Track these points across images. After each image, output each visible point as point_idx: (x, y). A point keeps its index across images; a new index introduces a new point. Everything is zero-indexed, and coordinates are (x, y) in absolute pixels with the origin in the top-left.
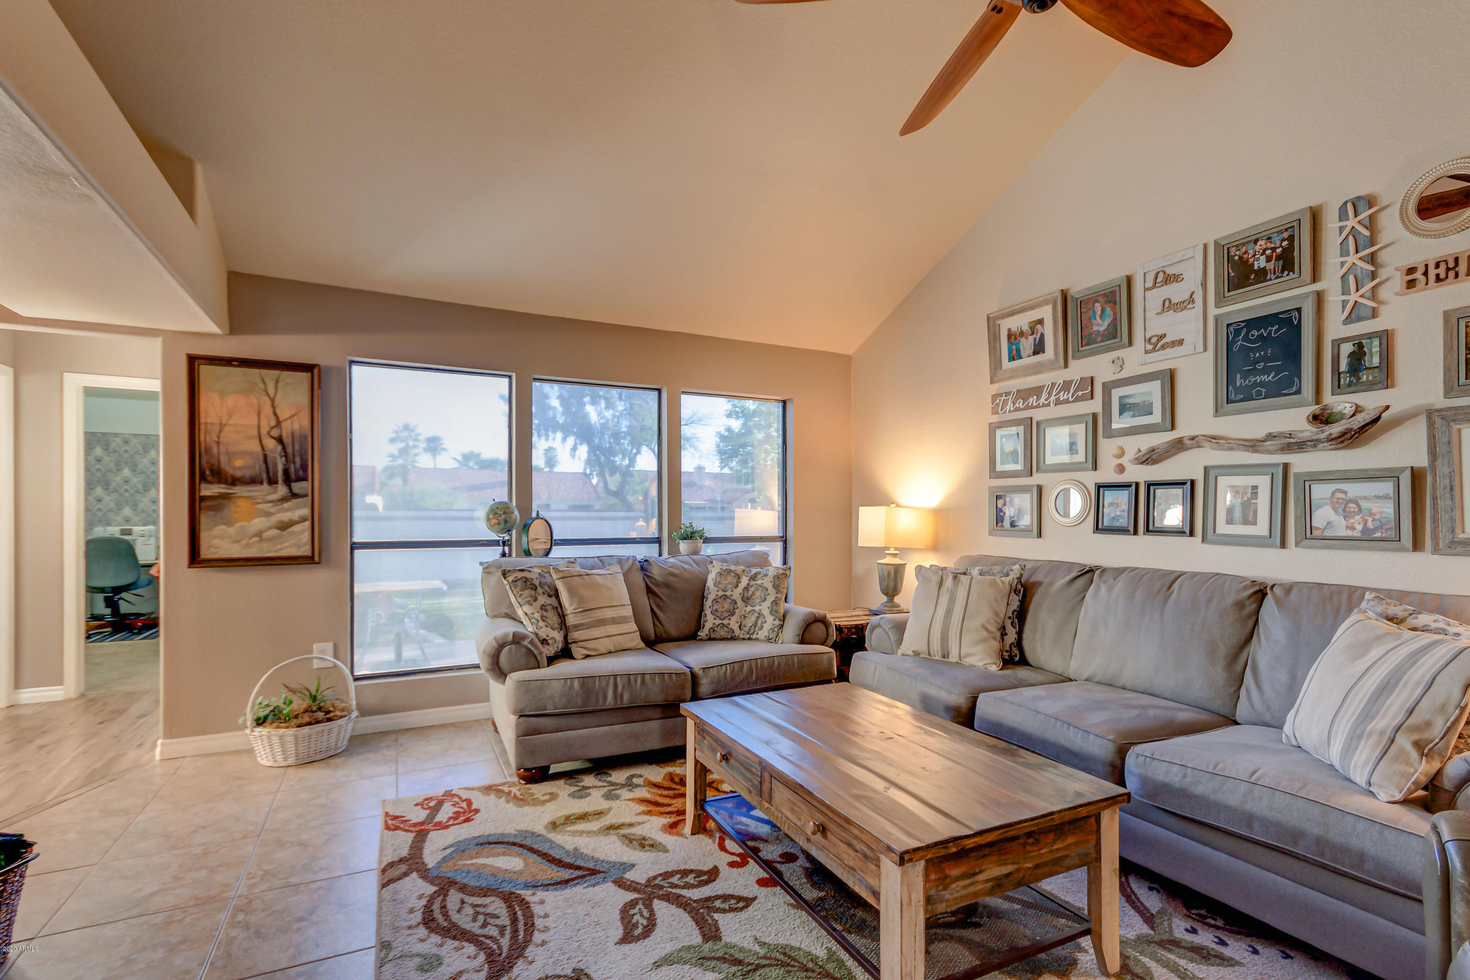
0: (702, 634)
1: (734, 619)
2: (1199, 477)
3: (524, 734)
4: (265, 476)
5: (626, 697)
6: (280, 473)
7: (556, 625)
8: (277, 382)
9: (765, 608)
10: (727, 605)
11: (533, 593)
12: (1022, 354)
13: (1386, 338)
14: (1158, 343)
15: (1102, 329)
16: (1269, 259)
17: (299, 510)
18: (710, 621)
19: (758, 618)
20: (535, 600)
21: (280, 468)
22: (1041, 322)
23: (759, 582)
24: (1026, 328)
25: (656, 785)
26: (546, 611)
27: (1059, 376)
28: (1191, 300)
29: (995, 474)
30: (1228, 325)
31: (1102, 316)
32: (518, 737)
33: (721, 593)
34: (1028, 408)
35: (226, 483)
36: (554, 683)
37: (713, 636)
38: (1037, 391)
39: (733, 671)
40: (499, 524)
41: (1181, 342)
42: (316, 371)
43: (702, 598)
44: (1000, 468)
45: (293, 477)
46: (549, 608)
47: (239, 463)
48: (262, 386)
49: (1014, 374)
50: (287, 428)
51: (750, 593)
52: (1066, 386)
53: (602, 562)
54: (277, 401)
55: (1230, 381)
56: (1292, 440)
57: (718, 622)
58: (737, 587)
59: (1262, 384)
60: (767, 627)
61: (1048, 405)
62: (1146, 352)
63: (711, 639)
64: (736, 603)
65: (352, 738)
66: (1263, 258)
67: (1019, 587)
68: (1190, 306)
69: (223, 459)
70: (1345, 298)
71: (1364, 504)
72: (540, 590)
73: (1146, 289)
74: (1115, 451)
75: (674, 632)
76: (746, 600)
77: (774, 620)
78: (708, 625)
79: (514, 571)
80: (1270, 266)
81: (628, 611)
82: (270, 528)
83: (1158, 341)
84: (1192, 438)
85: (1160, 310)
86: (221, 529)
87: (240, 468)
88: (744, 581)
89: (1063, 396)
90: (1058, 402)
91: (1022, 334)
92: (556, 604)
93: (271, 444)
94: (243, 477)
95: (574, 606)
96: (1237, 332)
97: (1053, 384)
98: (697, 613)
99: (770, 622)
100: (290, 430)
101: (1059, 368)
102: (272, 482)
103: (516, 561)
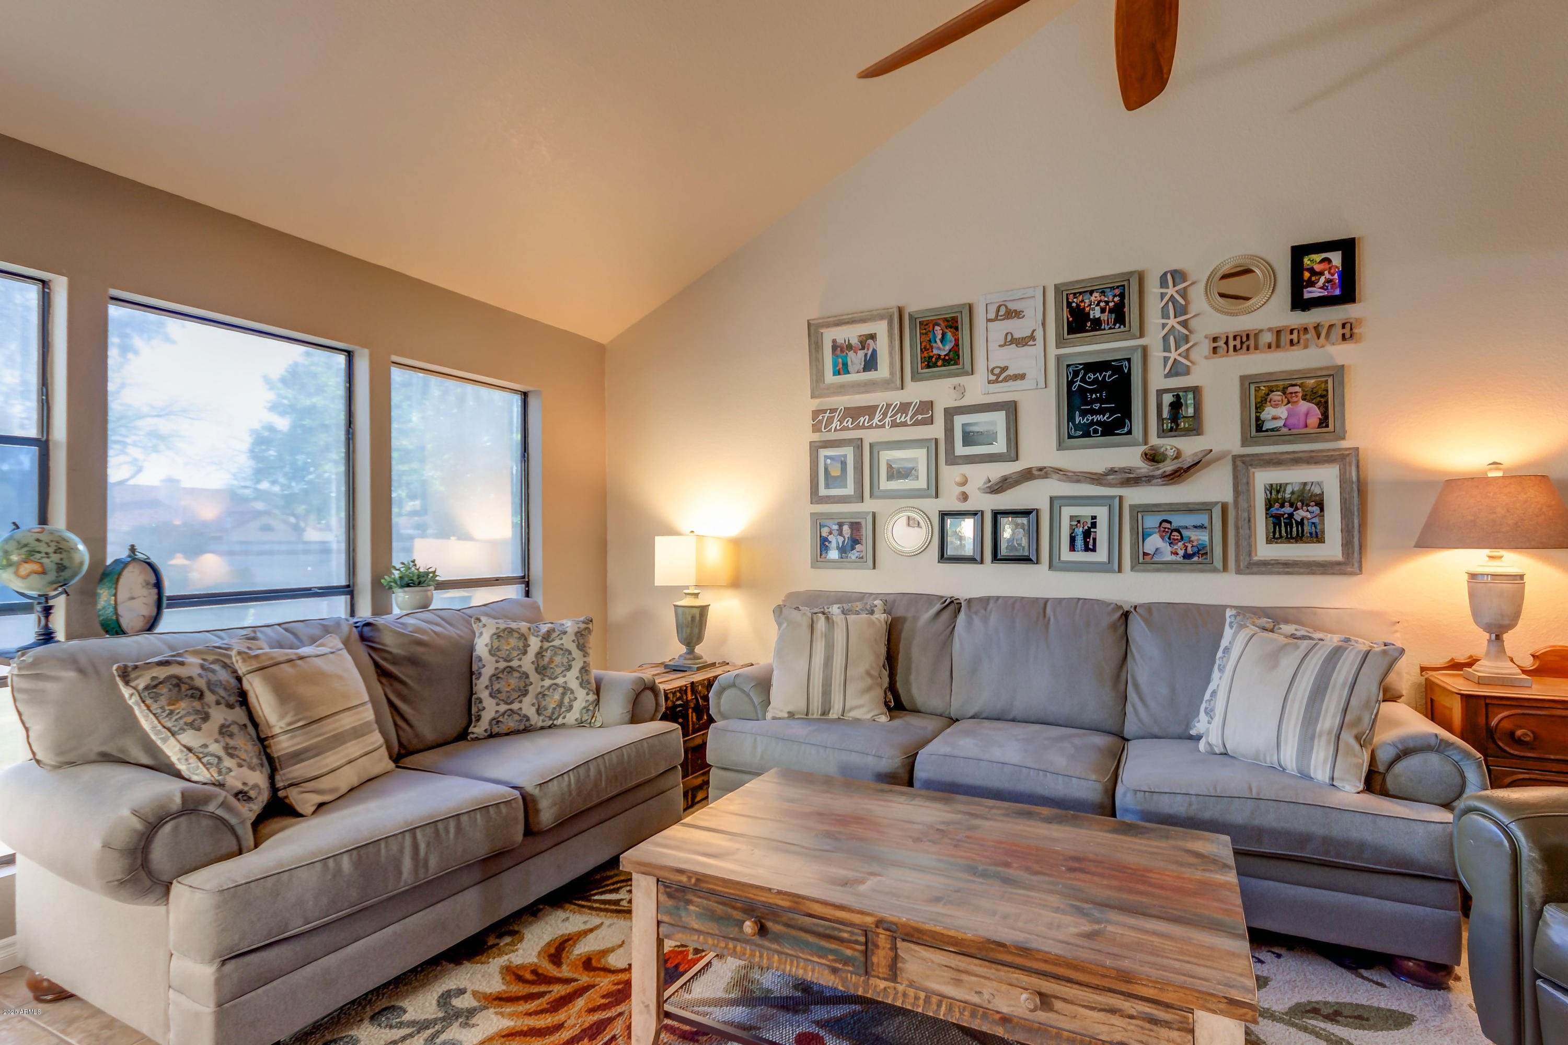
0: (478, 729)
1: (528, 700)
2: (1044, 507)
3: (236, 994)
7: (255, 761)
9: (571, 679)
10: (514, 681)
11: (197, 705)
12: (850, 369)
13: (1196, 391)
14: (1000, 375)
15: (943, 353)
16: (1103, 311)
18: (490, 708)
19: (564, 694)
20: (204, 718)
22: (873, 337)
23: (557, 643)
24: (855, 341)
25: (501, 999)
26: (231, 735)
27: (896, 397)
28: (1032, 337)
29: (815, 497)
30: (1068, 366)
31: (942, 340)
32: (221, 1004)
33: (502, 665)
34: (858, 427)
36: (303, 874)
37: (496, 730)
38: (870, 410)
41: (1022, 377)
43: (471, 675)
44: (823, 491)
46: (234, 729)
49: (841, 389)
51: (546, 659)
52: (904, 408)
55: (1071, 418)
56: (1132, 476)
57: (503, 708)
58: (525, 652)
59: (1099, 423)
60: (578, 705)
61: (883, 426)
62: (989, 382)
63: (492, 736)
64: (527, 677)
66: (1098, 309)
68: (1031, 343)
70: (1167, 354)
71: (1185, 533)
72: (210, 698)
73: (989, 320)
74: (959, 479)
75: (429, 734)
76: (542, 670)
77: (588, 694)
78: (487, 716)
79: (149, 666)
80: (1104, 317)
81: (368, 714)
83: (1001, 373)
84: (1041, 469)
85: (1002, 343)
88: (535, 644)
89: (899, 418)
90: (894, 425)
91: (850, 347)
92: (244, 720)
95: (289, 719)
96: (1076, 374)
97: (889, 406)
98: (462, 699)
99: (582, 697)
101: (897, 389)
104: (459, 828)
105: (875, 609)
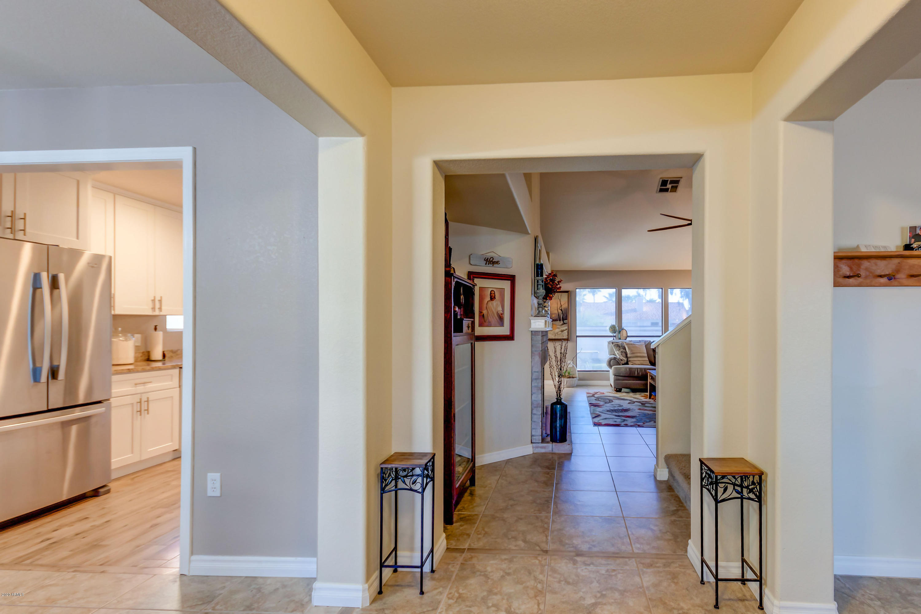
3: (616, 380)
4: (558, 319)
5: (640, 374)
7: (625, 356)
8: (561, 296)
11: (619, 348)
17: (565, 327)
20: (620, 350)
21: (562, 317)
26: (622, 353)
32: (614, 380)
36: (623, 369)
40: (612, 331)
42: (569, 292)
45: (564, 319)
46: (623, 352)
48: (558, 297)
50: (563, 307)
53: (640, 341)
54: (561, 301)
65: (577, 385)
72: (621, 347)
79: (615, 342)
81: (646, 355)
82: (559, 332)
87: (554, 317)
92: (625, 351)
93: (560, 311)
95: (629, 352)
100: (563, 308)
102: (560, 320)
103: (616, 340)
104: (645, 370)
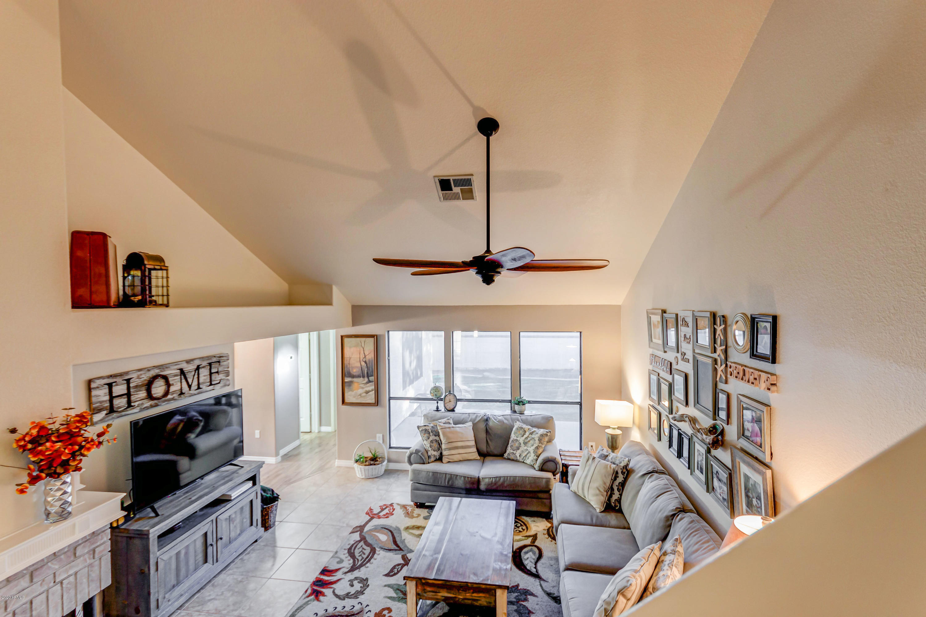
0: (506, 456)
1: (518, 451)
3: (414, 489)
4: (361, 375)
6: (366, 374)
7: (437, 449)
8: (365, 342)
9: (531, 449)
10: (517, 444)
11: (429, 435)
17: (371, 387)
18: (509, 450)
19: (528, 453)
20: (430, 438)
21: (366, 372)
22: (659, 323)
23: (533, 436)
24: (656, 324)
26: (432, 442)
27: (664, 356)
28: (690, 339)
29: (650, 398)
32: (411, 490)
33: (516, 438)
34: (657, 367)
35: (351, 377)
38: (659, 360)
39: (496, 481)
42: (375, 337)
43: (510, 438)
44: (651, 394)
45: (369, 375)
46: (434, 441)
47: (355, 370)
48: (360, 344)
49: (654, 347)
51: (528, 440)
52: (665, 363)
54: (364, 349)
57: (512, 451)
58: (523, 436)
60: (531, 459)
61: (661, 370)
62: (681, 359)
63: (509, 459)
64: (520, 444)
67: (625, 470)
68: (690, 342)
69: (351, 369)
73: (681, 325)
74: (676, 408)
75: (494, 451)
76: (525, 444)
77: (534, 456)
78: (509, 453)
81: (472, 443)
82: (364, 393)
85: (684, 339)
86: (350, 393)
87: (355, 372)
88: (527, 434)
89: (664, 368)
91: (656, 326)
92: (438, 440)
93: (363, 364)
94: (356, 375)
95: (446, 440)
97: (663, 360)
98: (506, 444)
100: (368, 358)
102: (364, 377)
105: (622, 462)
